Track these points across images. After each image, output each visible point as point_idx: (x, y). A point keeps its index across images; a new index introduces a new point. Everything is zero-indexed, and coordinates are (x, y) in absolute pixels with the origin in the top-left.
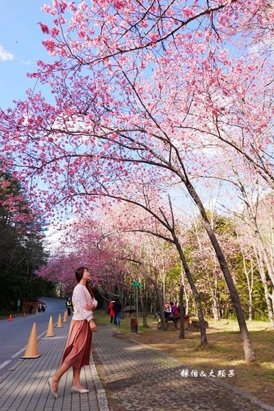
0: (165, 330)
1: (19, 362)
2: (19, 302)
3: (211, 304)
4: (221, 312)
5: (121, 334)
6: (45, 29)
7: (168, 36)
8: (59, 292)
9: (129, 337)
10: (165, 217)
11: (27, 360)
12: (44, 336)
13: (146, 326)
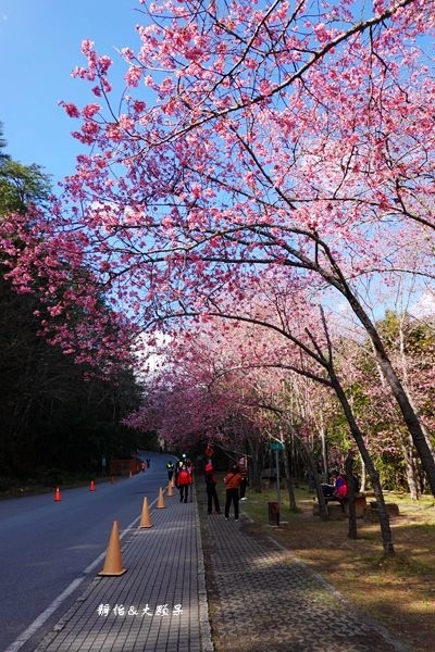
0: (326, 519)
1: (94, 583)
2: (104, 460)
3: (404, 469)
4: (421, 482)
5: (253, 525)
6: (72, 111)
7: (292, 80)
8: (162, 443)
9: (265, 533)
10: (315, 345)
11: (106, 579)
12: (136, 526)
13: (294, 509)
